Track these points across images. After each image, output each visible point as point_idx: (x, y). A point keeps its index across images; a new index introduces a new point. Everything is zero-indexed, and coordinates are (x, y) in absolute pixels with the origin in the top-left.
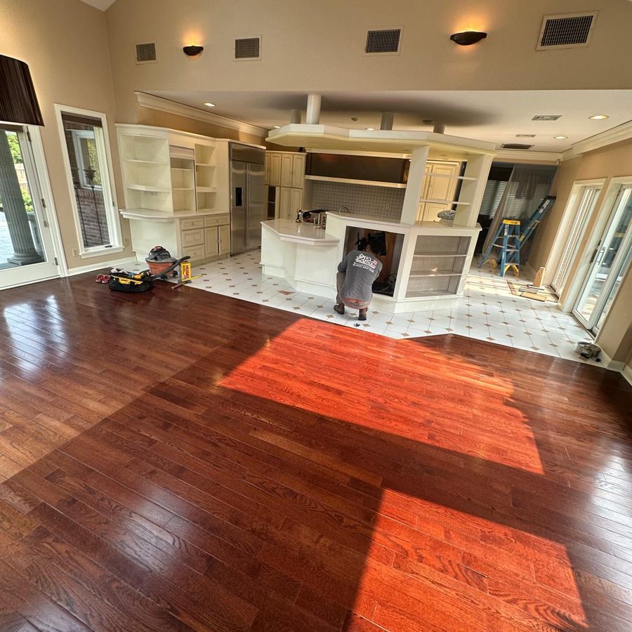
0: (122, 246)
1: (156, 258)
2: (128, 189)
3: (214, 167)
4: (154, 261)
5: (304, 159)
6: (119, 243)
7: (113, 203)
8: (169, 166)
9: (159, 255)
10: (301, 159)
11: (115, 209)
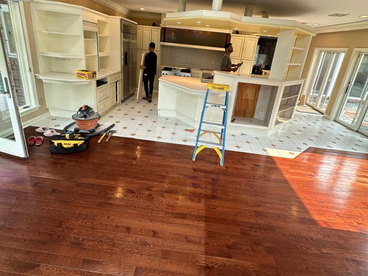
0: (38, 105)
1: (85, 116)
2: (43, 56)
3: (107, 37)
4: (83, 119)
5: (160, 31)
6: (36, 103)
7: (30, 69)
8: (83, 37)
9: (88, 113)
10: (158, 31)
11: (31, 74)
